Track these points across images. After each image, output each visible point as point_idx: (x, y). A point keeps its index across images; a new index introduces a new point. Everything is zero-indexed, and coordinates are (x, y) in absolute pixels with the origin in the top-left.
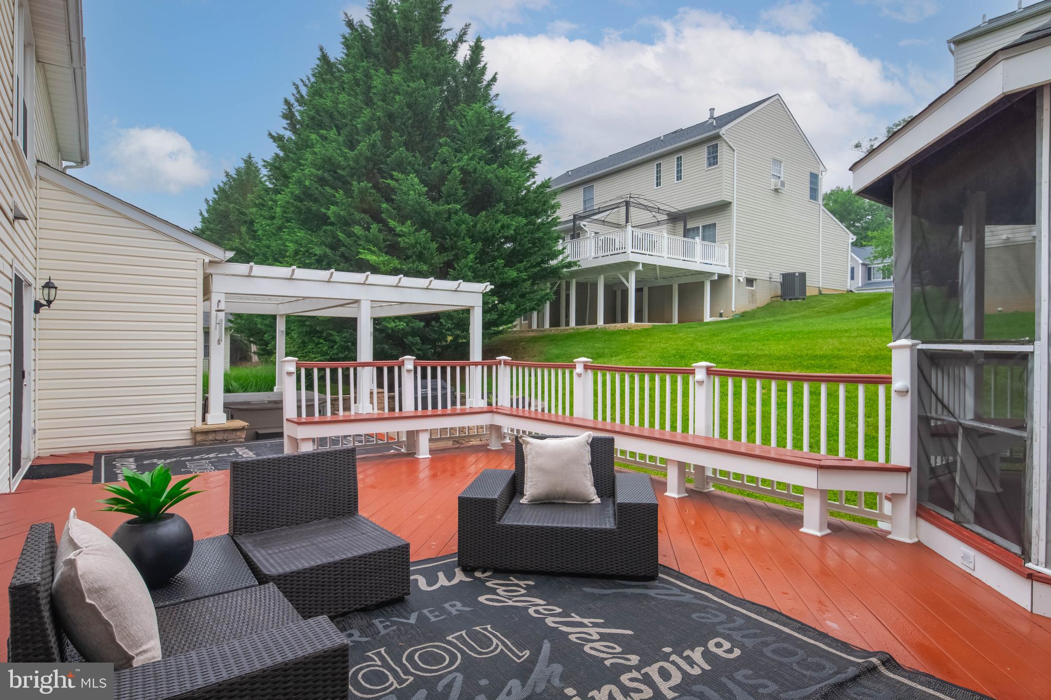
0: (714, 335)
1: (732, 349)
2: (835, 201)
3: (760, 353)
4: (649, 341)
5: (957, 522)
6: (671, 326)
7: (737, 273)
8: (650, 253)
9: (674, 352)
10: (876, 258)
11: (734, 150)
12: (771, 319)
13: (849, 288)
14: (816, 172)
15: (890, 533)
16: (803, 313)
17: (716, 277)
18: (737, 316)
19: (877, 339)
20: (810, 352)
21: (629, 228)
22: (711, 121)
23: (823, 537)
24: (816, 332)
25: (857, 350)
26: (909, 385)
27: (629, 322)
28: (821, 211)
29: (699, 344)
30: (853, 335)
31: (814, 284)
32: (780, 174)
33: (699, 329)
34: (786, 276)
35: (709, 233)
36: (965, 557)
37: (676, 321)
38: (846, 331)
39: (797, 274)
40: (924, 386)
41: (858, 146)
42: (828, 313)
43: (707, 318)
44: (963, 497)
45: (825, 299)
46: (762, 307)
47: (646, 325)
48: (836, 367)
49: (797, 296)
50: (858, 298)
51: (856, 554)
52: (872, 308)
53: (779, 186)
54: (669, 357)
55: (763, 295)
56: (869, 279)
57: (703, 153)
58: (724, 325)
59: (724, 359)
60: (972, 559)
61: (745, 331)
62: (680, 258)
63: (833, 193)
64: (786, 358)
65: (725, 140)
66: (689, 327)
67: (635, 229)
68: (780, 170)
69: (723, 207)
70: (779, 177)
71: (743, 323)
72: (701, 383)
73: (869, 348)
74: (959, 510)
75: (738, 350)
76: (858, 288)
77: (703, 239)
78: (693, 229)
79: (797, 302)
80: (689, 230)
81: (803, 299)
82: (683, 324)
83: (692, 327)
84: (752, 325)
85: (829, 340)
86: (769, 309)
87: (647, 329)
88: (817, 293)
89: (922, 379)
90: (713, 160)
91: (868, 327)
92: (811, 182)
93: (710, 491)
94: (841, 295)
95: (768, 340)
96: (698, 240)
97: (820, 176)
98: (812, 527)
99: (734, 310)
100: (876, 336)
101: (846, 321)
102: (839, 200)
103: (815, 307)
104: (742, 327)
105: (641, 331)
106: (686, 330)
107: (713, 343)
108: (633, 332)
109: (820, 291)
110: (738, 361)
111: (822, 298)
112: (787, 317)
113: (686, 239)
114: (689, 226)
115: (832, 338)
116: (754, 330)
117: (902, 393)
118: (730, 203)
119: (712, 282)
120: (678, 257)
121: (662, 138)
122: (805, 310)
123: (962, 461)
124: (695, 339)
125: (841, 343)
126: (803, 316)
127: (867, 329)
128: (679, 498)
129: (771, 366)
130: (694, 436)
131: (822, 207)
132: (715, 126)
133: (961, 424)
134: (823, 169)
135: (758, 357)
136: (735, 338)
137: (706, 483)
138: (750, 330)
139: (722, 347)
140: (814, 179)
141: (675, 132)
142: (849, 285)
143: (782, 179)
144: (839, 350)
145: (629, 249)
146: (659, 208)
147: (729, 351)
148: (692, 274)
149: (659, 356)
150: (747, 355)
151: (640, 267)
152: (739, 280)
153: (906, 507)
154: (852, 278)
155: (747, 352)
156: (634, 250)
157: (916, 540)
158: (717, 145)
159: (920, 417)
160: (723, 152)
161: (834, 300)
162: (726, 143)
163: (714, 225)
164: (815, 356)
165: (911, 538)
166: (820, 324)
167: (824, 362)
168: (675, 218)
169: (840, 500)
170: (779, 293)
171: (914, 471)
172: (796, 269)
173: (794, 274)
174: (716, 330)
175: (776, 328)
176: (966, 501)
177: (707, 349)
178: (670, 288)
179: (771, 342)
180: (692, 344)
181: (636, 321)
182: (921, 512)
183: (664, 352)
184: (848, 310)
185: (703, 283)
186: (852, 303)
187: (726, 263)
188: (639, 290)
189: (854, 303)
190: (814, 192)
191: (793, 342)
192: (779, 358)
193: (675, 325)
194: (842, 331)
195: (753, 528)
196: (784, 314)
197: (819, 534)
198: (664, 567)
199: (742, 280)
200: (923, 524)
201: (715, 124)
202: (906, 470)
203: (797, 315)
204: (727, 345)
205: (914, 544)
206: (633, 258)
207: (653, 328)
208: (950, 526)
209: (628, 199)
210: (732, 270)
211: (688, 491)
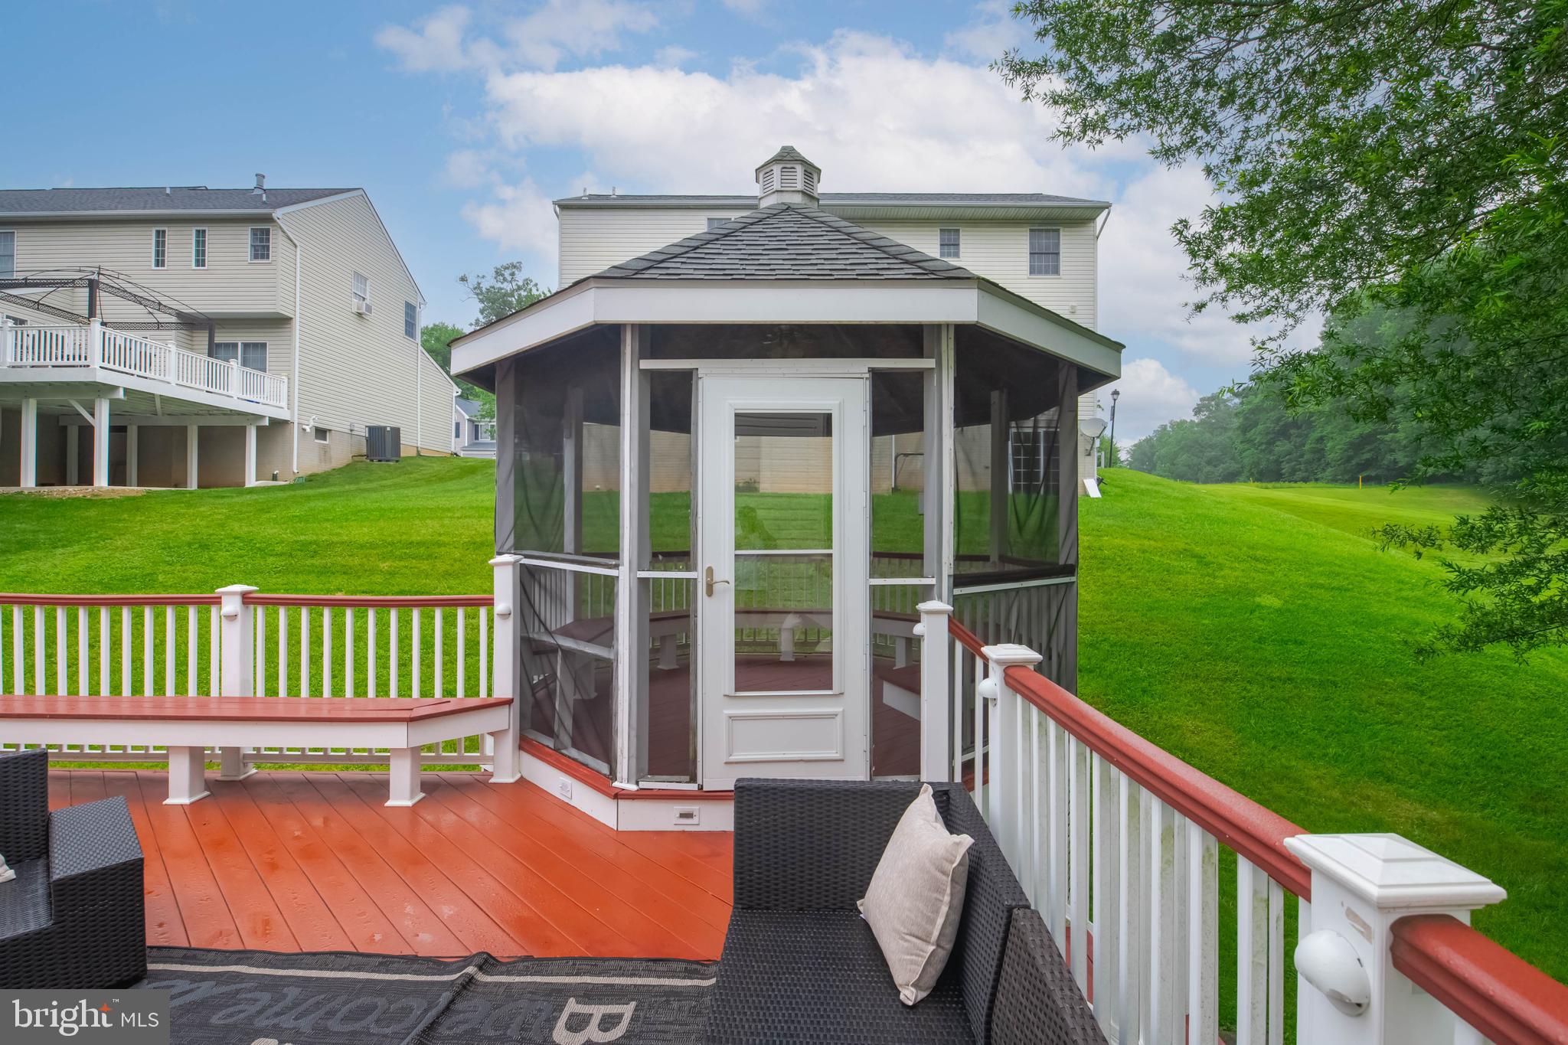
0: (262, 510)
1: (292, 533)
2: (438, 339)
3: (335, 539)
4: (138, 518)
5: (556, 750)
6: (184, 493)
7: (303, 419)
8: (142, 373)
9: (189, 538)
10: (483, 416)
11: (296, 246)
12: (353, 487)
13: (453, 450)
14: (413, 302)
15: (491, 775)
16: (395, 480)
17: (266, 423)
18: (301, 481)
19: (483, 521)
20: (404, 537)
21: (96, 326)
22: (258, 192)
23: (414, 805)
24: (412, 509)
25: (461, 534)
26: (511, 606)
27: (96, 484)
28: (420, 353)
29: (236, 526)
30: (456, 515)
31: (412, 441)
32: (365, 293)
33: (236, 499)
34: (371, 429)
35: (255, 356)
36: (564, 787)
37: (193, 484)
38: (449, 510)
39: (388, 429)
40: (526, 604)
41: (463, 279)
42: (428, 482)
43: (251, 481)
44: (562, 723)
45: (424, 463)
46: (340, 469)
47: (133, 490)
48: (436, 557)
49: (388, 456)
50: (464, 464)
51: (454, 817)
52: (479, 477)
53: (363, 310)
54: (179, 547)
55: (340, 453)
56: (477, 438)
57: (244, 237)
58: (280, 495)
59: (279, 549)
60: (569, 788)
61: (312, 504)
62: (201, 387)
63: (435, 328)
64: (373, 546)
65: (281, 228)
66: (217, 497)
67: (109, 331)
68: (365, 290)
69: (278, 322)
70: (364, 299)
71: (310, 492)
72: (232, 618)
73: (474, 532)
74: (558, 737)
75: (302, 534)
76: (464, 449)
77: (245, 363)
78: (227, 345)
79: (389, 466)
80: (219, 345)
81: (397, 461)
82: (208, 490)
83: (223, 497)
84: (323, 496)
85: (429, 521)
86: (349, 472)
87: (134, 498)
88: (414, 453)
89: (524, 597)
90: (261, 251)
91: (475, 505)
92: (407, 314)
93: (249, 776)
94: (443, 459)
95: (347, 520)
96: (235, 364)
97: (418, 309)
98: (402, 796)
99: (296, 471)
100: (482, 517)
101: (449, 494)
102: (443, 338)
103: (411, 473)
104: (308, 498)
105: (121, 501)
106: (212, 500)
107: (261, 524)
108: (104, 502)
109: (418, 451)
110: (302, 551)
111: (421, 461)
112: (374, 485)
113: (212, 360)
114: (217, 340)
115: (432, 518)
116: (327, 504)
117: (504, 616)
118: (291, 318)
119: (260, 429)
120: (197, 386)
121: (168, 191)
122: (399, 476)
123: (561, 685)
124: (228, 517)
125: (443, 526)
126: (395, 485)
127: (472, 508)
128: (192, 804)
129: (351, 558)
130: (221, 699)
131: (420, 348)
132: (264, 203)
133: (559, 646)
134: (422, 301)
135: (331, 545)
136: (297, 516)
137: (242, 765)
138: (320, 504)
139: (275, 530)
140: (410, 311)
141: (194, 189)
142: (454, 445)
143: (367, 301)
144: (440, 535)
145: (96, 362)
146: (160, 304)
147: (287, 536)
148: (224, 414)
149: (158, 545)
150: (315, 542)
151: (121, 395)
152: (304, 430)
153: (509, 742)
154: (457, 435)
155: (315, 538)
156: (105, 364)
157: (518, 776)
158: (268, 232)
159: (522, 638)
160: (276, 242)
161: (435, 465)
162: (284, 232)
163: (264, 345)
164: (411, 543)
165: (513, 777)
166: (419, 497)
167: (422, 550)
168: (190, 323)
169: (437, 751)
170: (364, 451)
171: (517, 704)
172: (388, 423)
173: (385, 427)
174: (268, 500)
175: (359, 502)
176: (564, 727)
177: (249, 532)
178: (183, 431)
179: (351, 523)
180: (222, 526)
181: (113, 481)
182: (525, 744)
183: (169, 539)
184: (451, 479)
185: (244, 428)
186: (456, 471)
187: (284, 404)
188: (117, 430)
189: (459, 470)
190: (410, 328)
191: (382, 523)
192: (362, 547)
193: (191, 492)
194: (444, 510)
195: (318, 822)
196: (371, 481)
197: (409, 803)
198: (160, 948)
199: (308, 430)
200: (526, 758)
201: (264, 199)
202: (508, 702)
203: (388, 482)
204: (284, 526)
205: (516, 782)
206: (102, 377)
207: (148, 497)
208: (550, 755)
209: (95, 277)
210: (293, 415)
211: (211, 785)
